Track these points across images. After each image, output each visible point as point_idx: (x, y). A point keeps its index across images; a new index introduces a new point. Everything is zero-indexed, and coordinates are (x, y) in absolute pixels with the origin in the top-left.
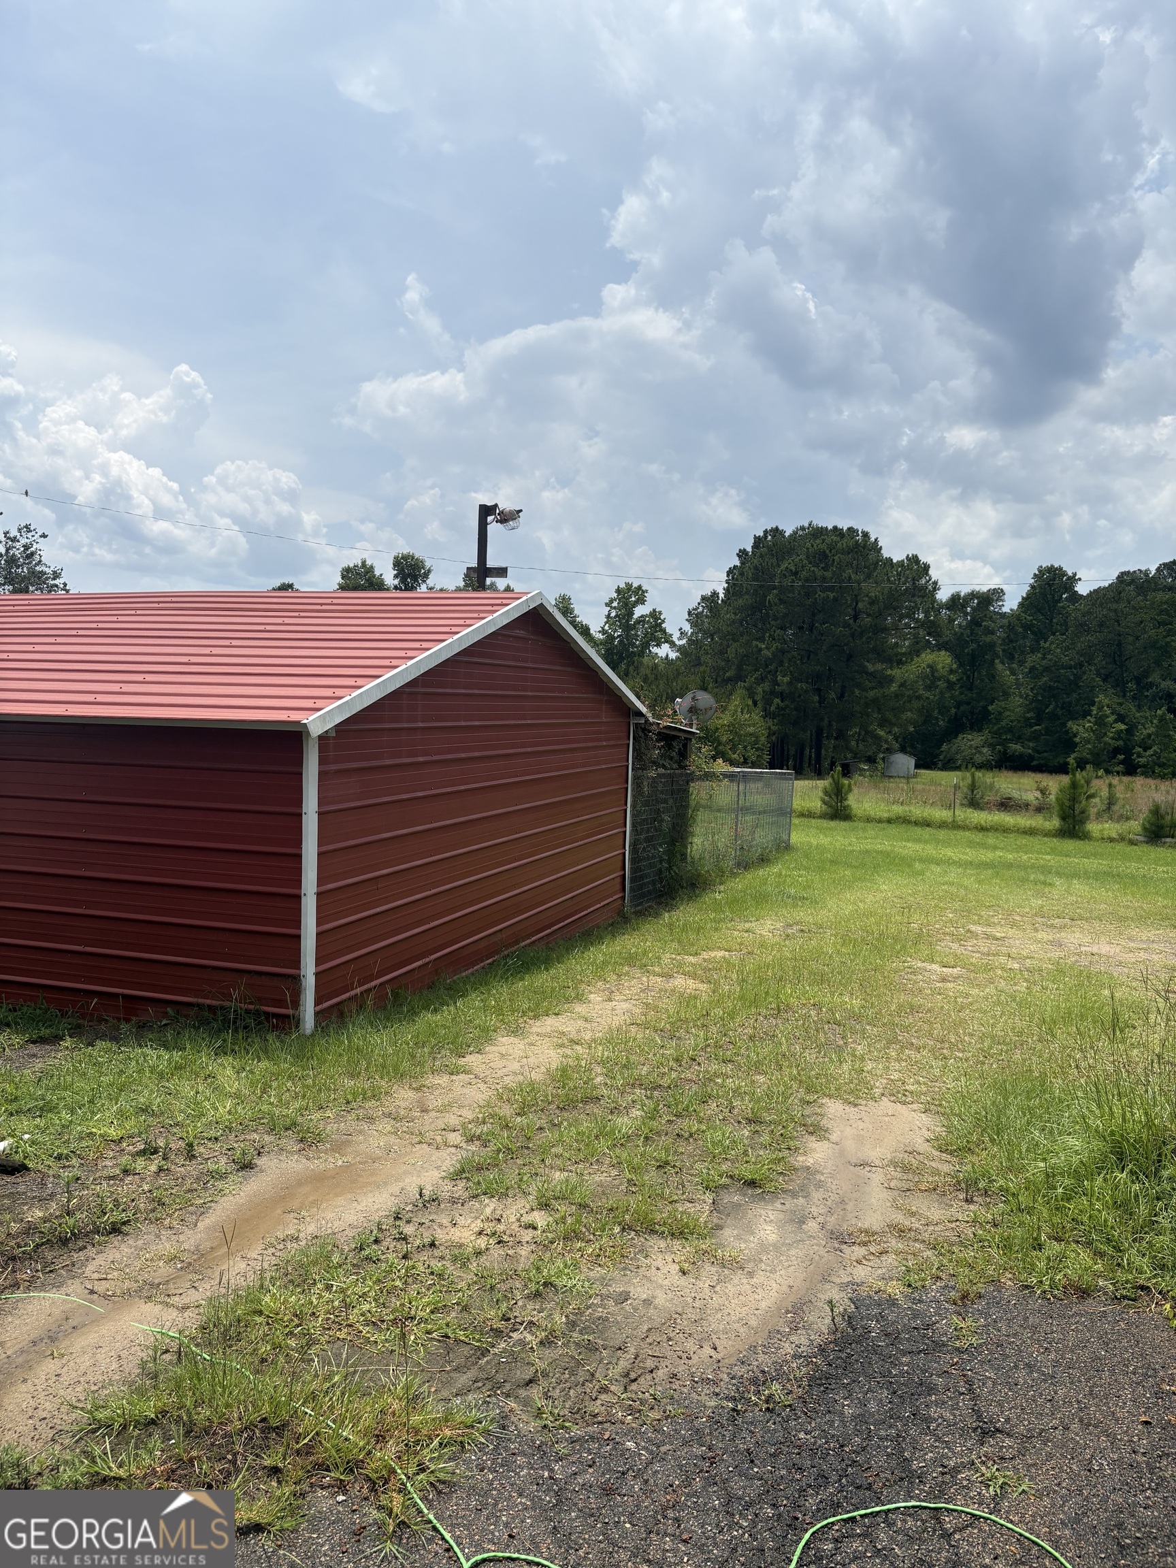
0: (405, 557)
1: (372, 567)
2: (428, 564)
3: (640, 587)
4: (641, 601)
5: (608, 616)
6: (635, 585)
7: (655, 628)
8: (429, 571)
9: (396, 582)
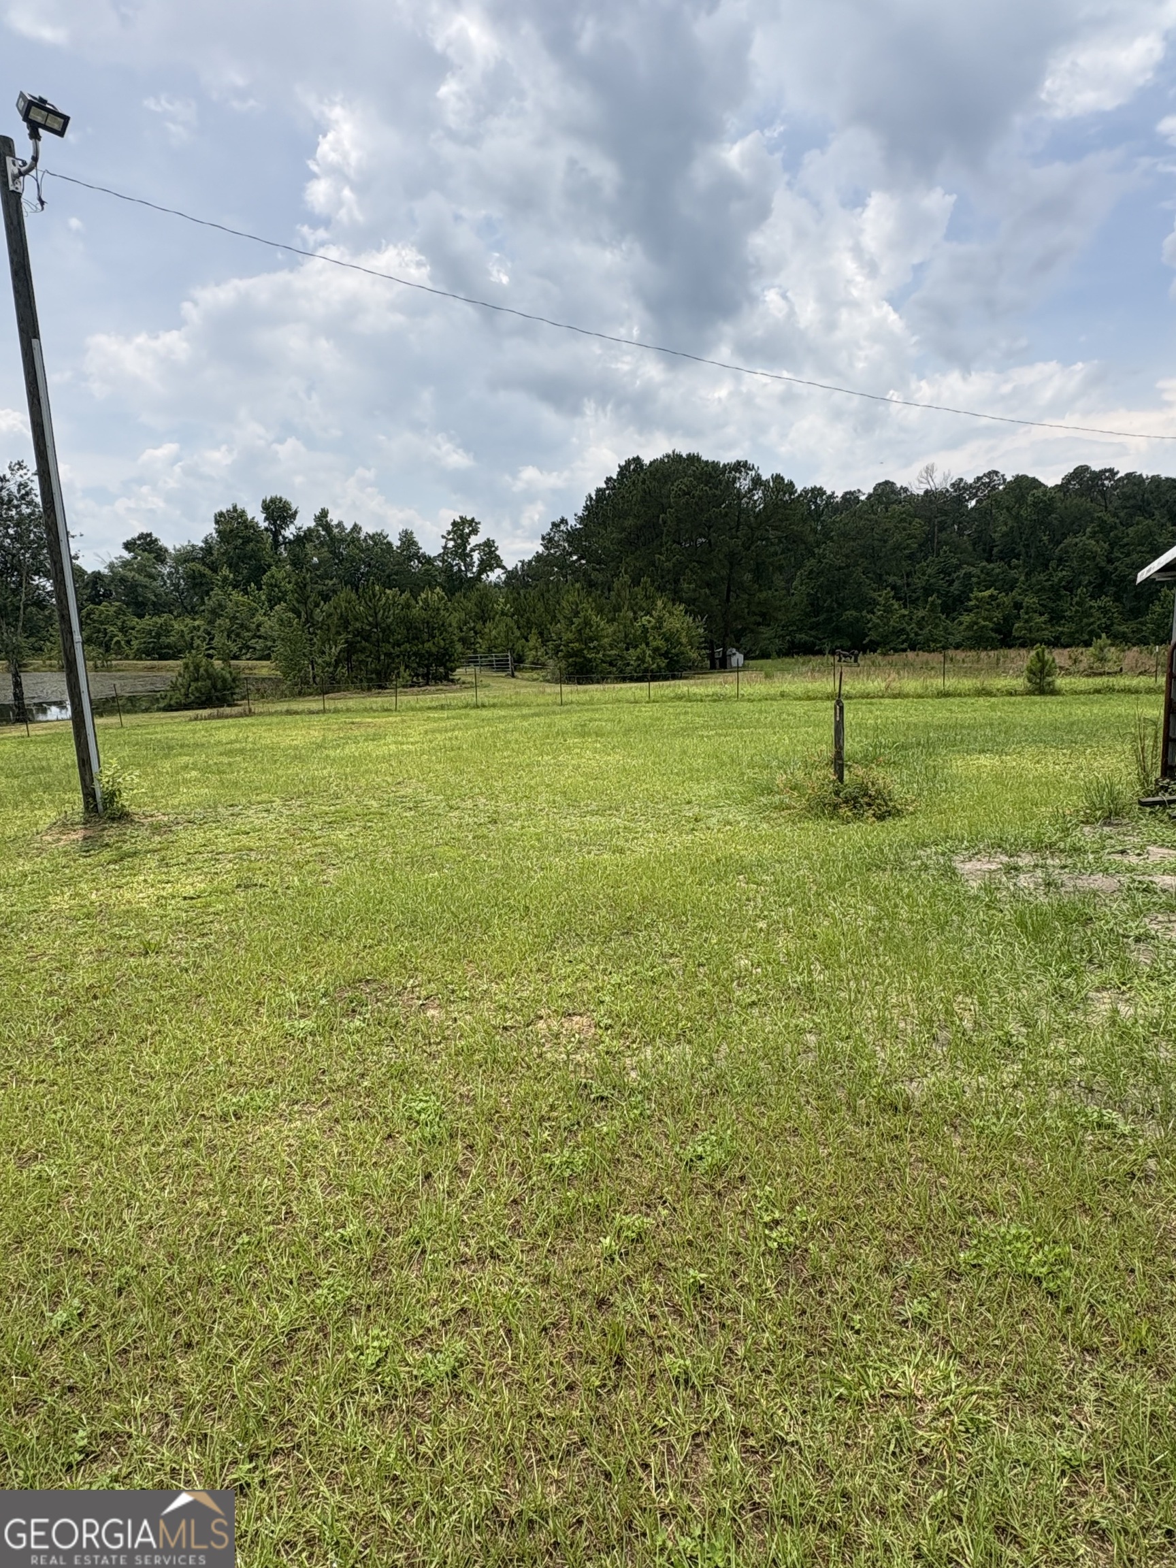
0: (273, 501)
1: (243, 512)
2: (294, 507)
3: (473, 520)
4: (475, 531)
5: (445, 548)
6: (469, 518)
7: (491, 558)
8: (296, 512)
9: (266, 524)
